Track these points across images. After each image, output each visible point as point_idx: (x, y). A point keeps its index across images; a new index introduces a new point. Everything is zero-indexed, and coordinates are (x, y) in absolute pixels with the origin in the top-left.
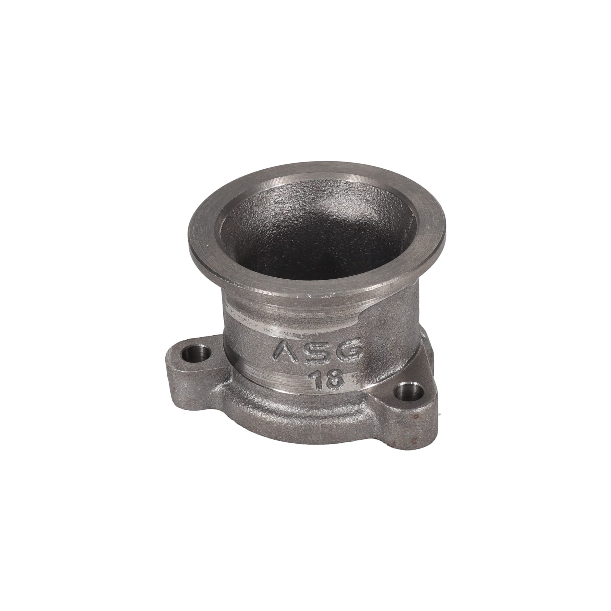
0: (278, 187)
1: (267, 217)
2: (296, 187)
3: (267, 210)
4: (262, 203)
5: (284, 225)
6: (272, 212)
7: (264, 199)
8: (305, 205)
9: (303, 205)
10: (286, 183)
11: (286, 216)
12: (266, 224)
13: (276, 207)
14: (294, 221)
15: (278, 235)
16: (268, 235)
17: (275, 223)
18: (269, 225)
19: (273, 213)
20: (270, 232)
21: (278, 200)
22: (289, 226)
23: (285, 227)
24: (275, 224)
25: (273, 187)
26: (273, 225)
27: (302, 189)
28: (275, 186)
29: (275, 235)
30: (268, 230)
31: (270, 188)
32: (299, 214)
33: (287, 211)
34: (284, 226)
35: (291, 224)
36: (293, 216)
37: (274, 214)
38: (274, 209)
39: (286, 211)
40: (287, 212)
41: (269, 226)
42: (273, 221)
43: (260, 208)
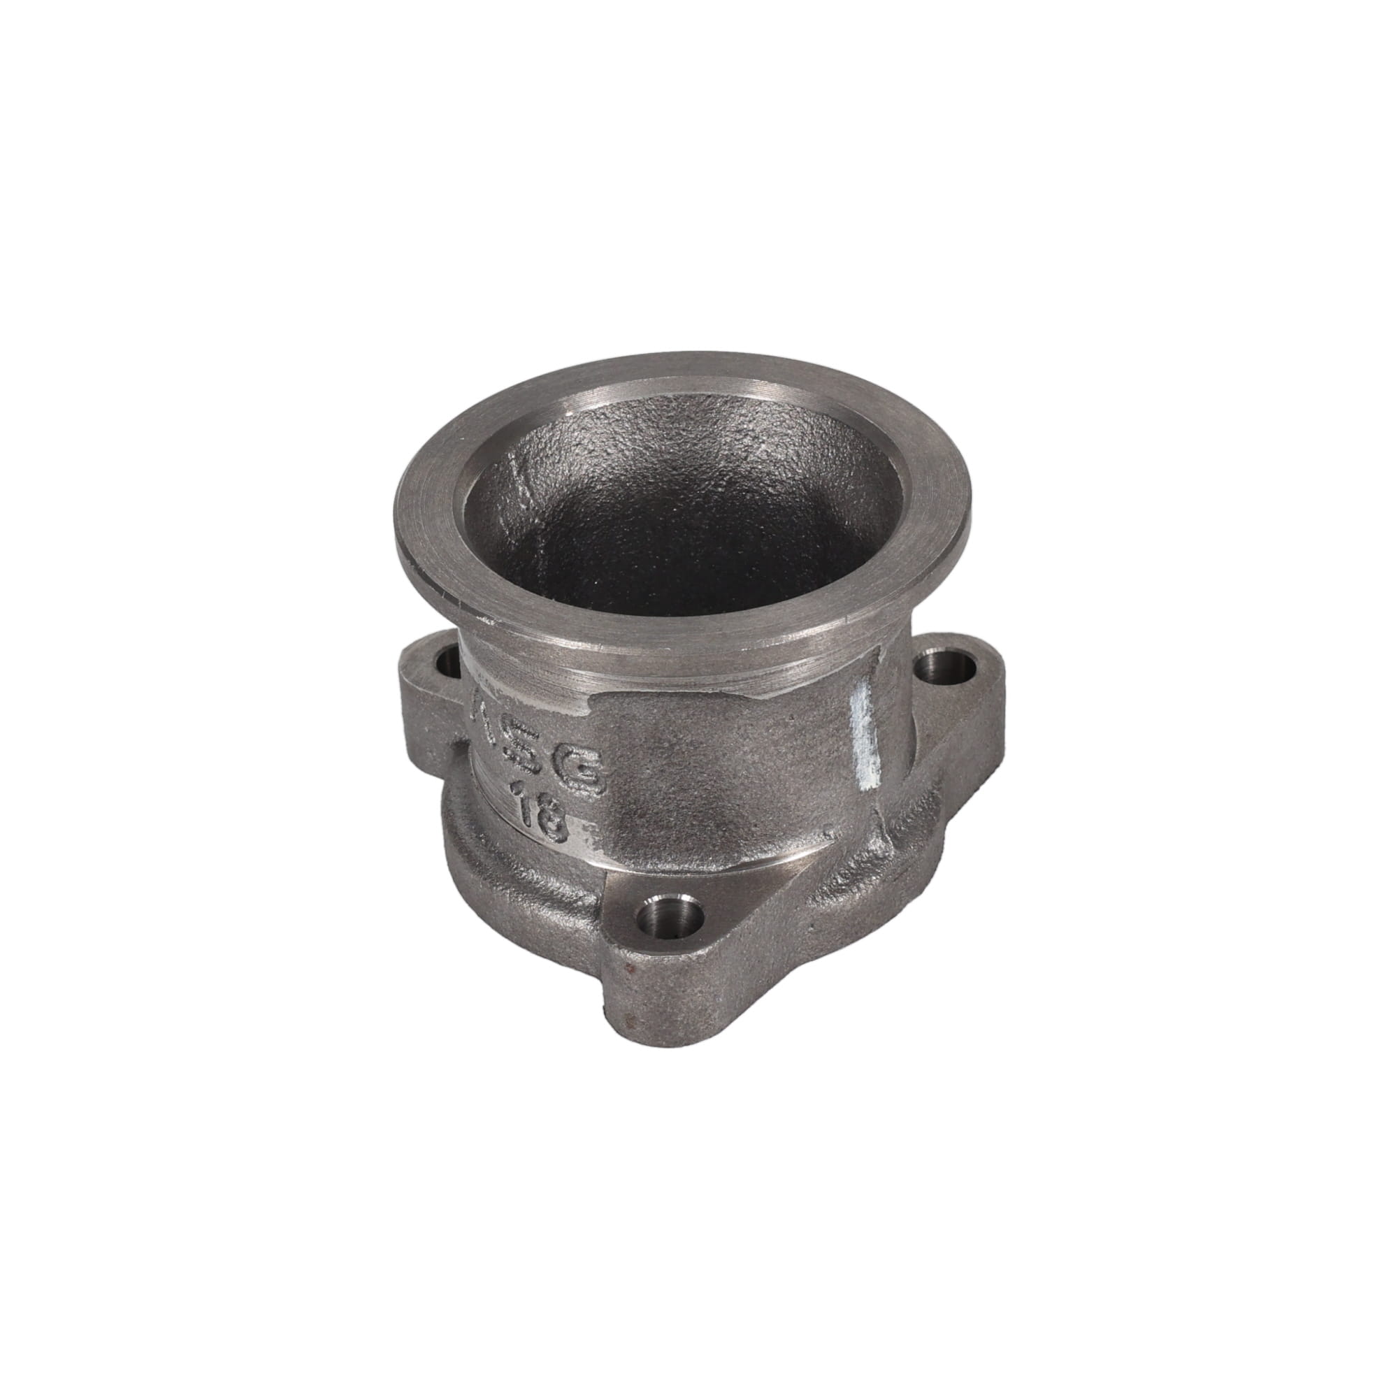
0: (753, 399)
1: (710, 452)
2: (790, 416)
3: (715, 437)
4: (707, 420)
5: (746, 486)
6: (724, 447)
7: (714, 411)
8: (796, 461)
9: (792, 459)
10: (774, 400)
11: (754, 468)
12: (702, 465)
13: (736, 440)
14: (769, 486)
15: (730, 501)
16: (703, 492)
17: (725, 473)
18: (708, 470)
19: (725, 450)
20: (709, 487)
21: (745, 426)
22: (756, 491)
23: (748, 491)
24: (725, 476)
25: (742, 396)
26: (720, 475)
27: (800, 424)
28: (748, 396)
29: (722, 498)
30: (705, 480)
31: (734, 395)
32: (780, 474)
33: (759, 458)
34: (744, 487)
35: (761, 491)
36: (768, 474)
37: (726, 452)
38: (731, 441)
39: (756, 458)
40: (757, 462)
41: (708, 473)
42: (721, 465)
43: (698, 427)
